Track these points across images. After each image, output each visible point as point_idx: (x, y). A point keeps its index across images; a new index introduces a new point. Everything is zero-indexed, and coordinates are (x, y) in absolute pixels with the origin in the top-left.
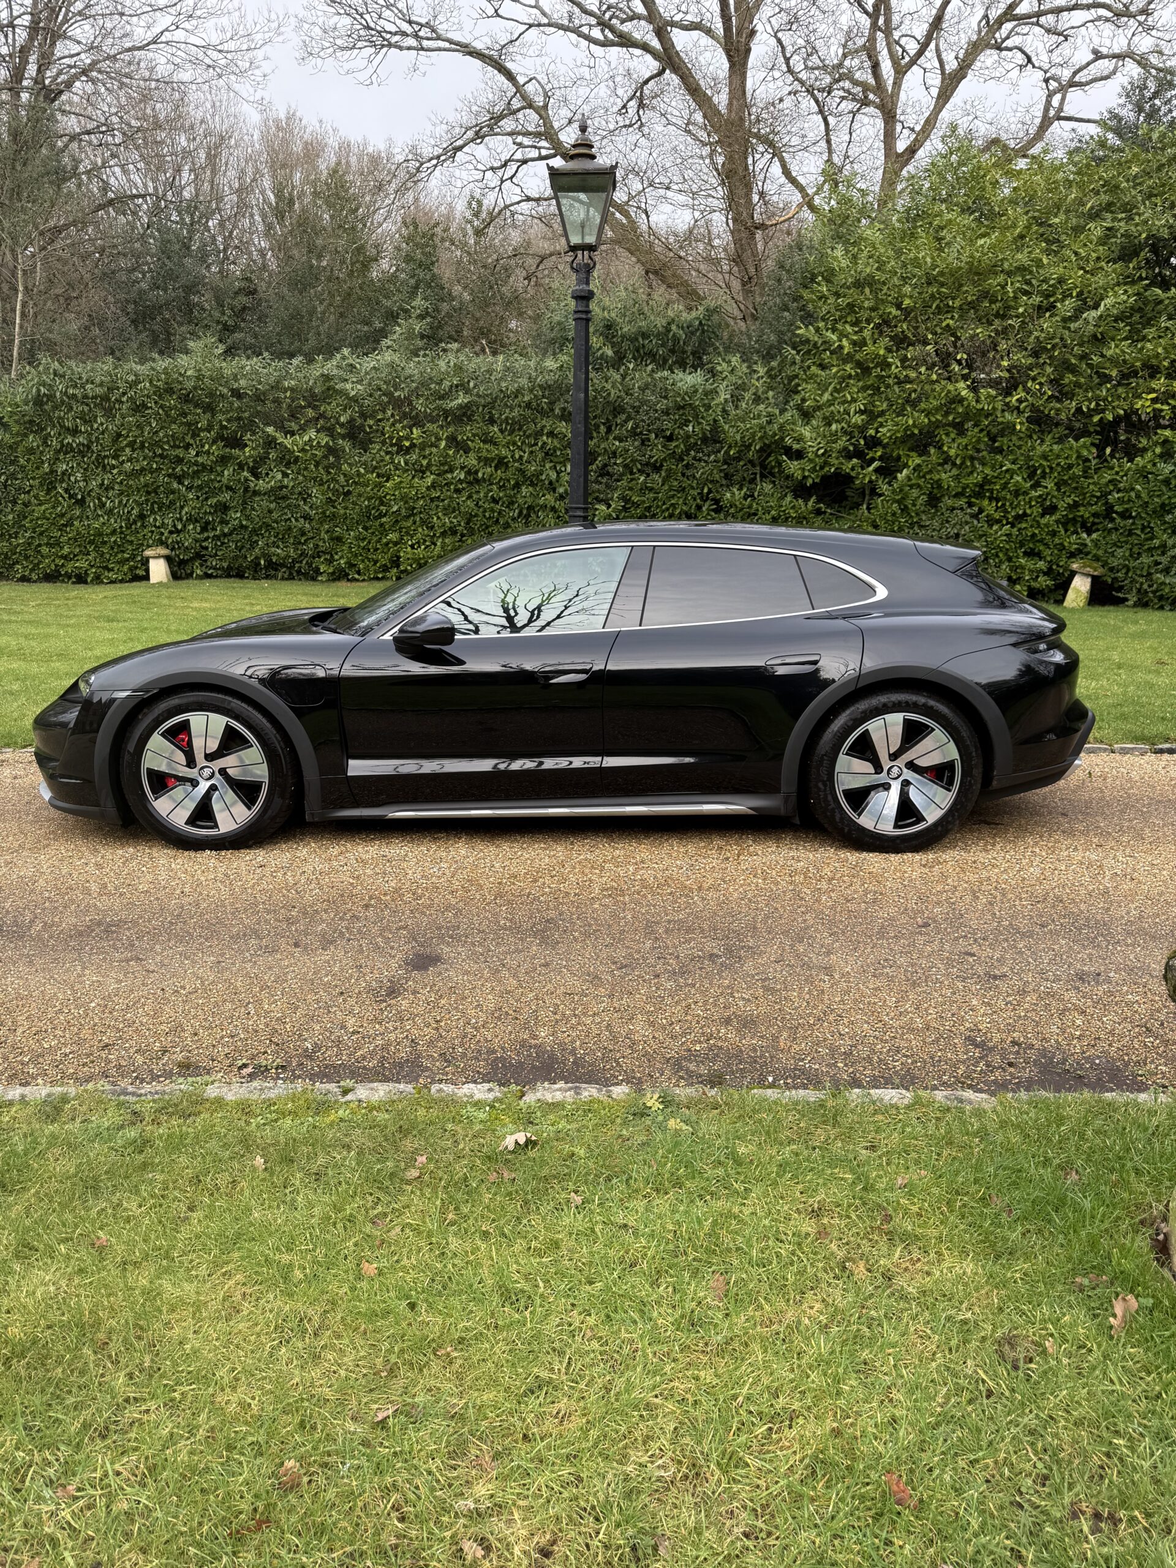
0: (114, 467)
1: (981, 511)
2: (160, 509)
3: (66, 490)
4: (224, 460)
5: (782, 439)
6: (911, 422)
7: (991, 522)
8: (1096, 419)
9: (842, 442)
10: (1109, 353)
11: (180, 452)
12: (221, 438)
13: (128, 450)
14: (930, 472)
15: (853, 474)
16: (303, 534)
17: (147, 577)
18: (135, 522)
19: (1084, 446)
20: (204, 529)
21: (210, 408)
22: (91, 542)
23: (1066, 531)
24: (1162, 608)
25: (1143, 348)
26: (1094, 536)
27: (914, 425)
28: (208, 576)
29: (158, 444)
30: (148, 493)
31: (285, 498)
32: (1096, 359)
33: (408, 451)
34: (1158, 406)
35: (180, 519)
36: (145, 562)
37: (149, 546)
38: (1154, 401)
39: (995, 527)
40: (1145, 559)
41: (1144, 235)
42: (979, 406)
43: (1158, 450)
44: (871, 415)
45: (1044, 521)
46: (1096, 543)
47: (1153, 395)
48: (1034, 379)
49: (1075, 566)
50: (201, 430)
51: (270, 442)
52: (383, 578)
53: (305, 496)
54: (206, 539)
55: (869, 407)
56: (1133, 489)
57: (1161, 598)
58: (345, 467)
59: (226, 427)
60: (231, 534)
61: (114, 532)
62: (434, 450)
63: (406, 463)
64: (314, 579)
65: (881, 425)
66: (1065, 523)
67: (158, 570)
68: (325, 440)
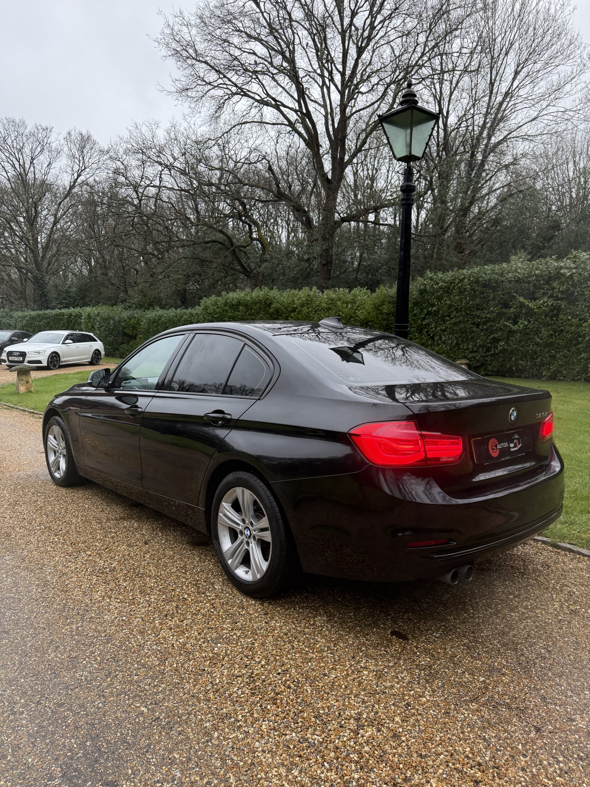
12: (500, 303)
13: (455, 312)
16: (536, 354)
20: (487, 351)
21: (494, 289)
28: (488, 375)
29: (469, 308)
30: (462, 333)
31: (527, 334)
35: (475, 346)
37: (459, 358)
50: (490, 300)
51: (522, 305)
53: (537, 332)
54: (487, 356)
58: (561, 316)
59: (502, 298)
60: (500, 352)
68: (552, 302)
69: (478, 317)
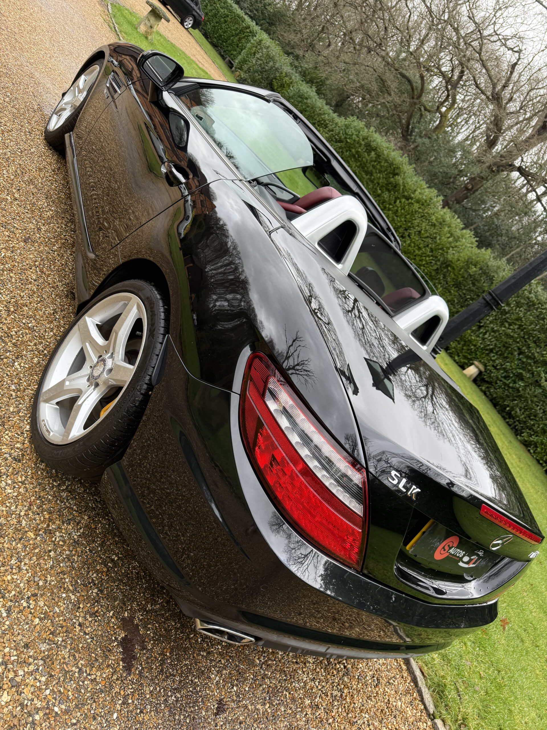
0: (505, 327)
2: (500, 355)
13: (516, 327)
17: (464, 369)
18: (487, 350)
20: (505, 377)
29: (530, 335)
30: (504, 346)
35: (502, 365)
36: (471, 364)
37: (480, 361)
54: (501, 381)
64: (517, 435)
67: (472, 371)
69: (529, 347)
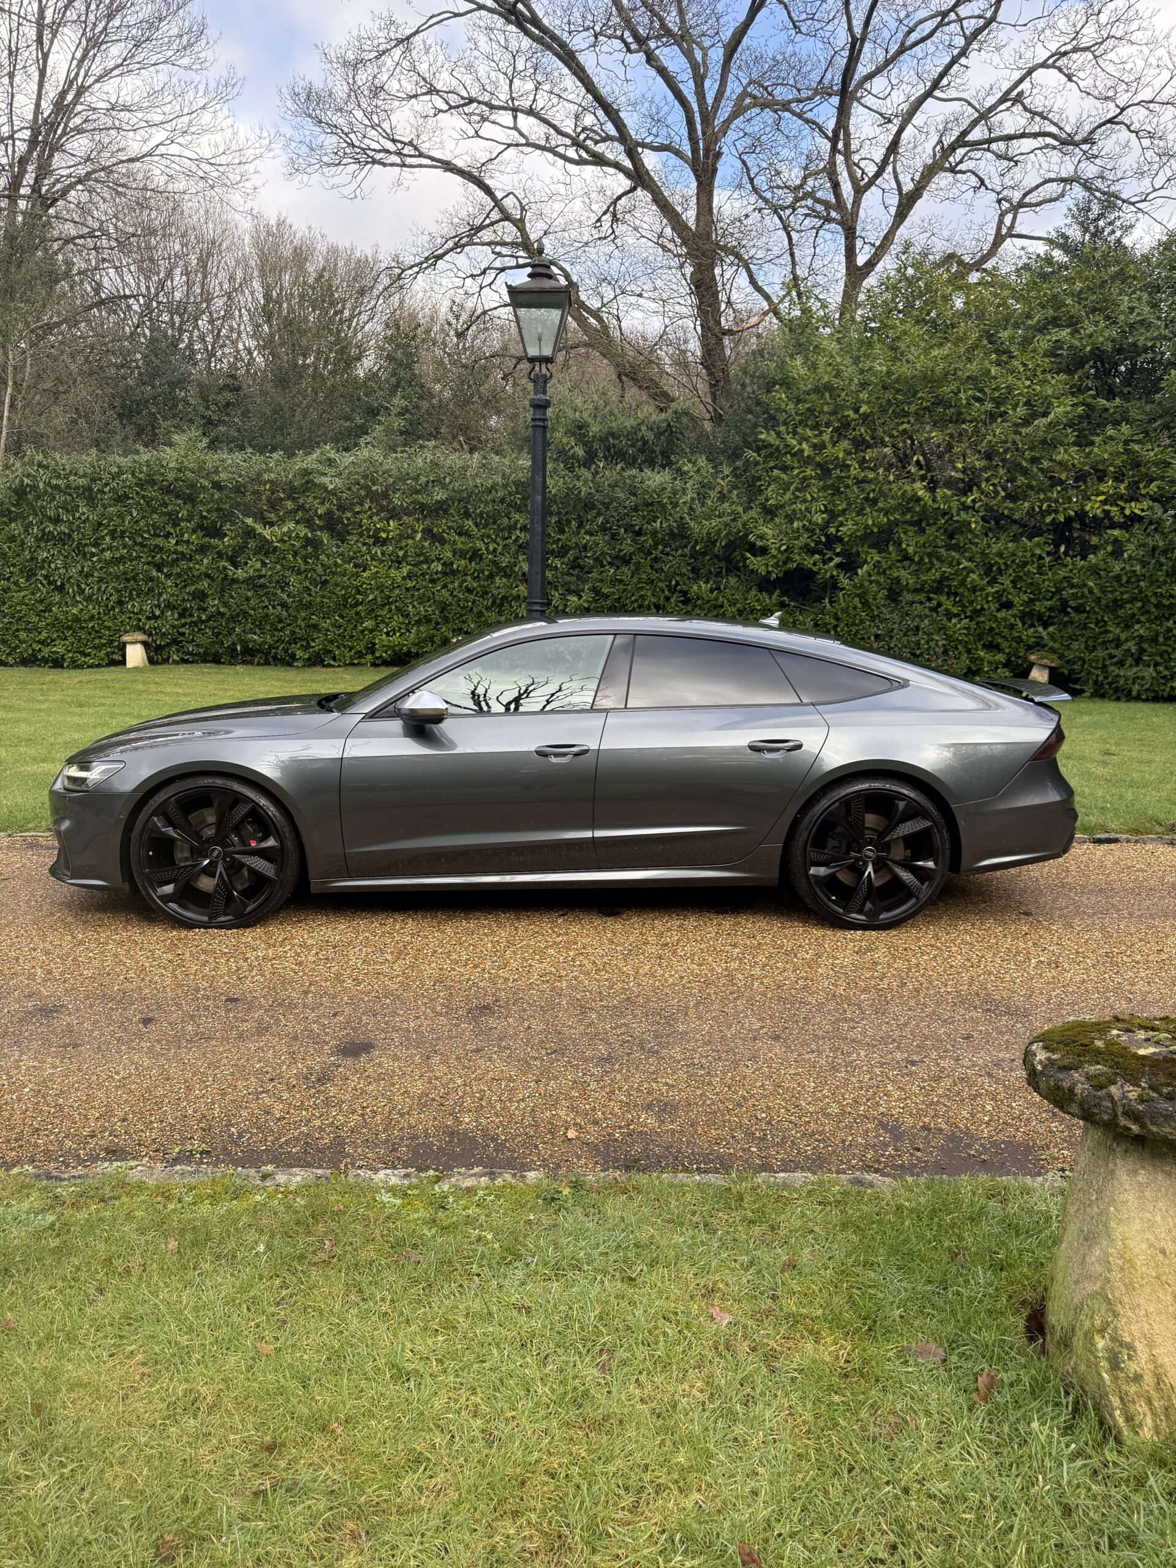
0: (93, 555)
1: (939, 605)
2: (138, 596)
3: (46, 577)
4: (203, 549)
5: (747, 535)
6: (870, 522)
7: (949, 615)
8: (1048, 520)
9: (804, 539)
10: (1059, 458)
11: (159, 541)
12: (201, 527)
13: (108, 539)
14: (890, 568)
15: (815, 569)
16: (280, 621)
17: (123, 662)
18: (113, 608)
19: (1038, 545)
20: (182, 615)
21: (191, 499)
22: (69, 628)
23: (1024, 624)
24: (1118, 699)
25: (1091, 452)
26: (1051, 629)
27: (874, 524)
28: (186, 662)
29: (139, 533)
30: (128, 580)
31: (263, 586)
32: (1046, 464)
33: (385, 542)
34: (1107, 507)
35: (158, 606)
36: (122, 648)
37: (126, 632)
38: (1104, 502)
39: (954, 621)
40: (1101, 653)
41: (1088, 349)
42: (936, 506)
43: (1109, 548)
44: (832, 515)
45: (999, 615)
46: (1052, 637)
47: (1102, 498)
48: (988, 480)
49: (1033, 658)
50: (182, 519)
51: (250, 533)
52: (359, 664)
53: (283, 584)
54: (184, 625)
55: (830, 507)
56: (1085, 585)
57: (1117, 690)
58: (323, 557)
59: (205, 517)
60: (208, 620)
61: (92, 618)
62: (410, 541)
63: (383, 554)
64: (290, 665)
65: (841, 524)
66: (1023, 616)
67: (135, 655)
68: (303, 531)
